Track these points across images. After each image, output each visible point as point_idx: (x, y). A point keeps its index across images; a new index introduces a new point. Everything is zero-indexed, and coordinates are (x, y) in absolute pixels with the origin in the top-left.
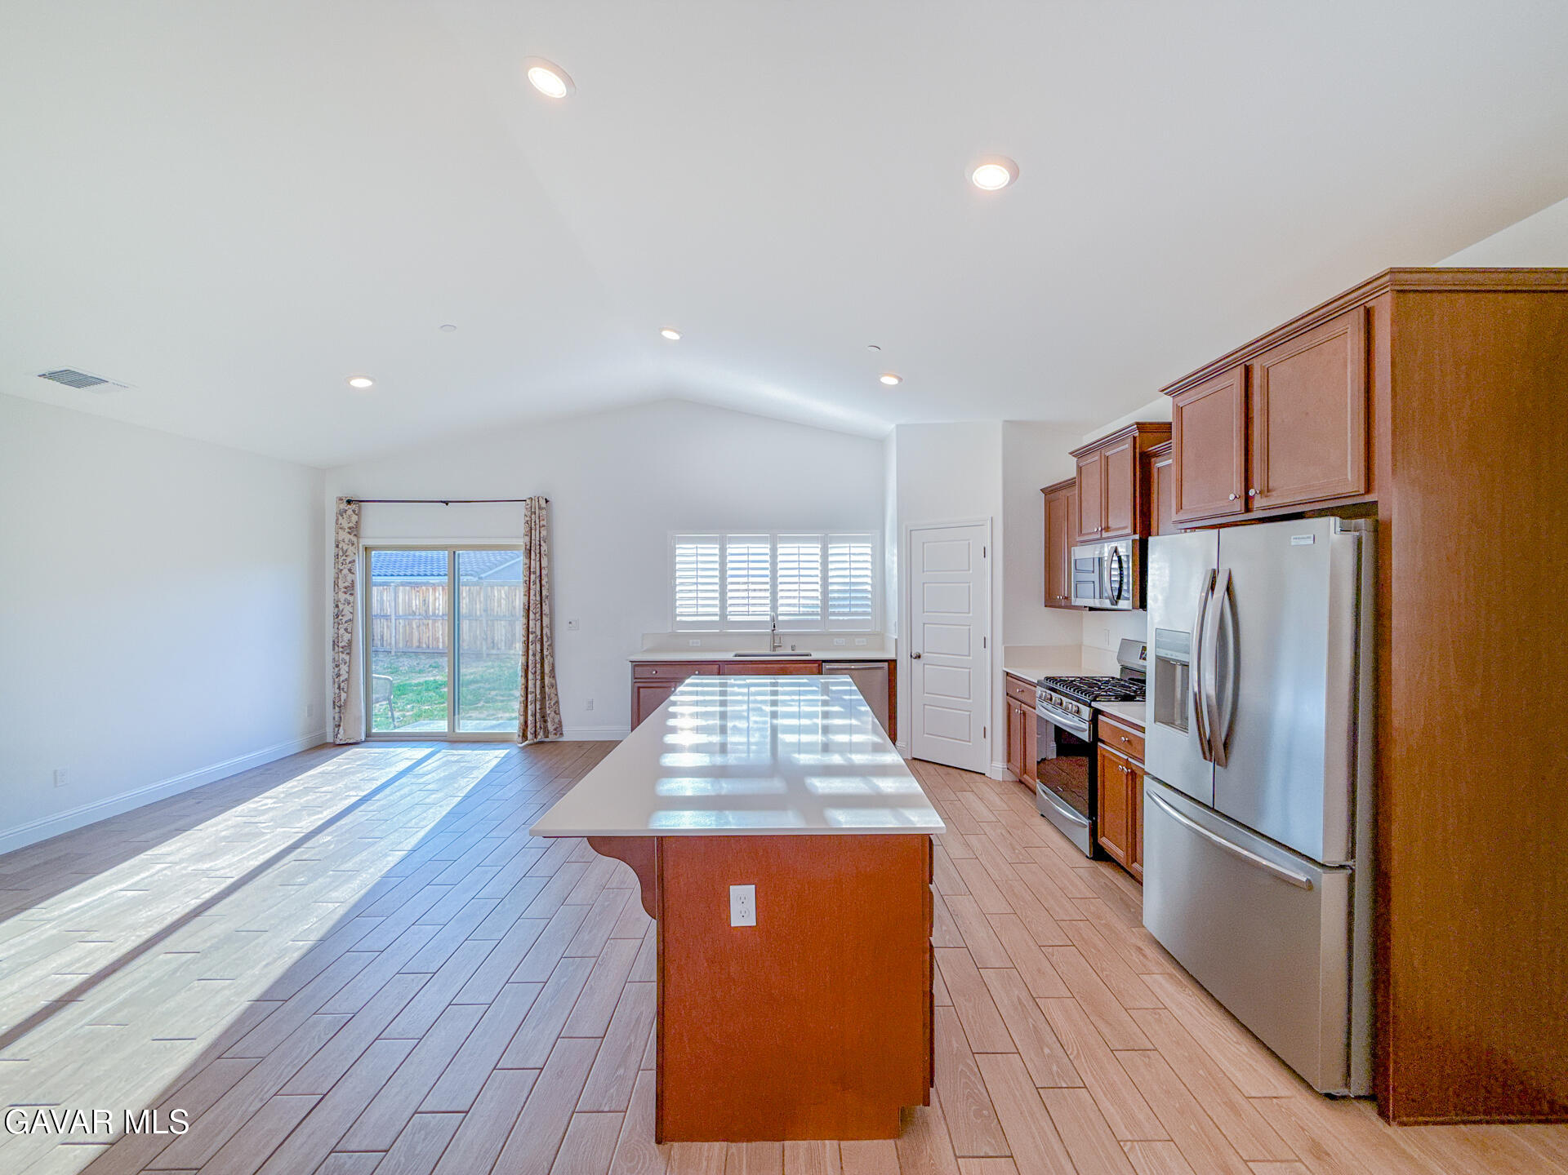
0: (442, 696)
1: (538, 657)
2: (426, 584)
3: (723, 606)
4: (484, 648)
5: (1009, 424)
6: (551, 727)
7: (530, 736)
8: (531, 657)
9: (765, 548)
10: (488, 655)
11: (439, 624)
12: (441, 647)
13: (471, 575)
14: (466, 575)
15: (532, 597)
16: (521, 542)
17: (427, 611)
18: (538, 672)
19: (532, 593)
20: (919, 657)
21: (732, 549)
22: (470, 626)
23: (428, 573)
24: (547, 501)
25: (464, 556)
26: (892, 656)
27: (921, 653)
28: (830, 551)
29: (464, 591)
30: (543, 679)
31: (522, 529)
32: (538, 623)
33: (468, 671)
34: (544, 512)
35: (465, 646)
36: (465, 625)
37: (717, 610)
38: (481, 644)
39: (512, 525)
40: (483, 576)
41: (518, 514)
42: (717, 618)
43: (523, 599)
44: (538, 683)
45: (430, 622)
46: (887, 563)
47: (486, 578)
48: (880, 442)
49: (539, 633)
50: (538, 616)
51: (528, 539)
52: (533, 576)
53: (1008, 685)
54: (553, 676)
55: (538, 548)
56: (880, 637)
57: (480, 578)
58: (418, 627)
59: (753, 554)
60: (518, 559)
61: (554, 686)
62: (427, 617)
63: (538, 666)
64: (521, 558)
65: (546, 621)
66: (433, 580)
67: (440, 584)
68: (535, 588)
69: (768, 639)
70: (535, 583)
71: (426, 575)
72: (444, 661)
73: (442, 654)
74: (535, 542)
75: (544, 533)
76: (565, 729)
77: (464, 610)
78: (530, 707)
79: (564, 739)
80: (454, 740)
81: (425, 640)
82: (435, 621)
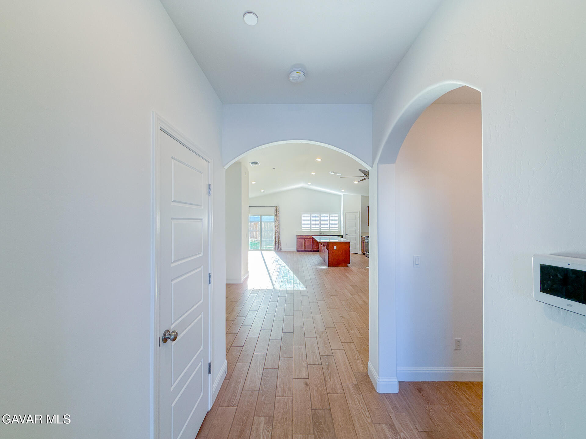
1: (278, 235)
3: (311, 226)
5: (362, 196)
6: (280, 248)
7: (277, 250)
8: (276, 235)
9: (319, 215)
16: (274, 214)
21: (312, 215)
24: (279, 206)
26: (342, 235)
28: (331, 216)
31: (274, 212)
32: (278, 229)
34: (278, 208)
36: (263, 232)
37: (310, 227)
41: (274, 208)
43: (275, 225)
44: (278, 240)
46: (341, 220)
48: (340, 196)
49: (278, 231)
53: (362, 238)
54: (280, 239)
56: (340, 232)
59: (316, 216)
61: (280, 241)
63: (278, 237)
68: (277, 223)
69: (319, 232)
74: (277, 214)
75: (279, 213)
76: (282, 249)
78: (276, 244)
79: (282, 250)
80: (262, 250)
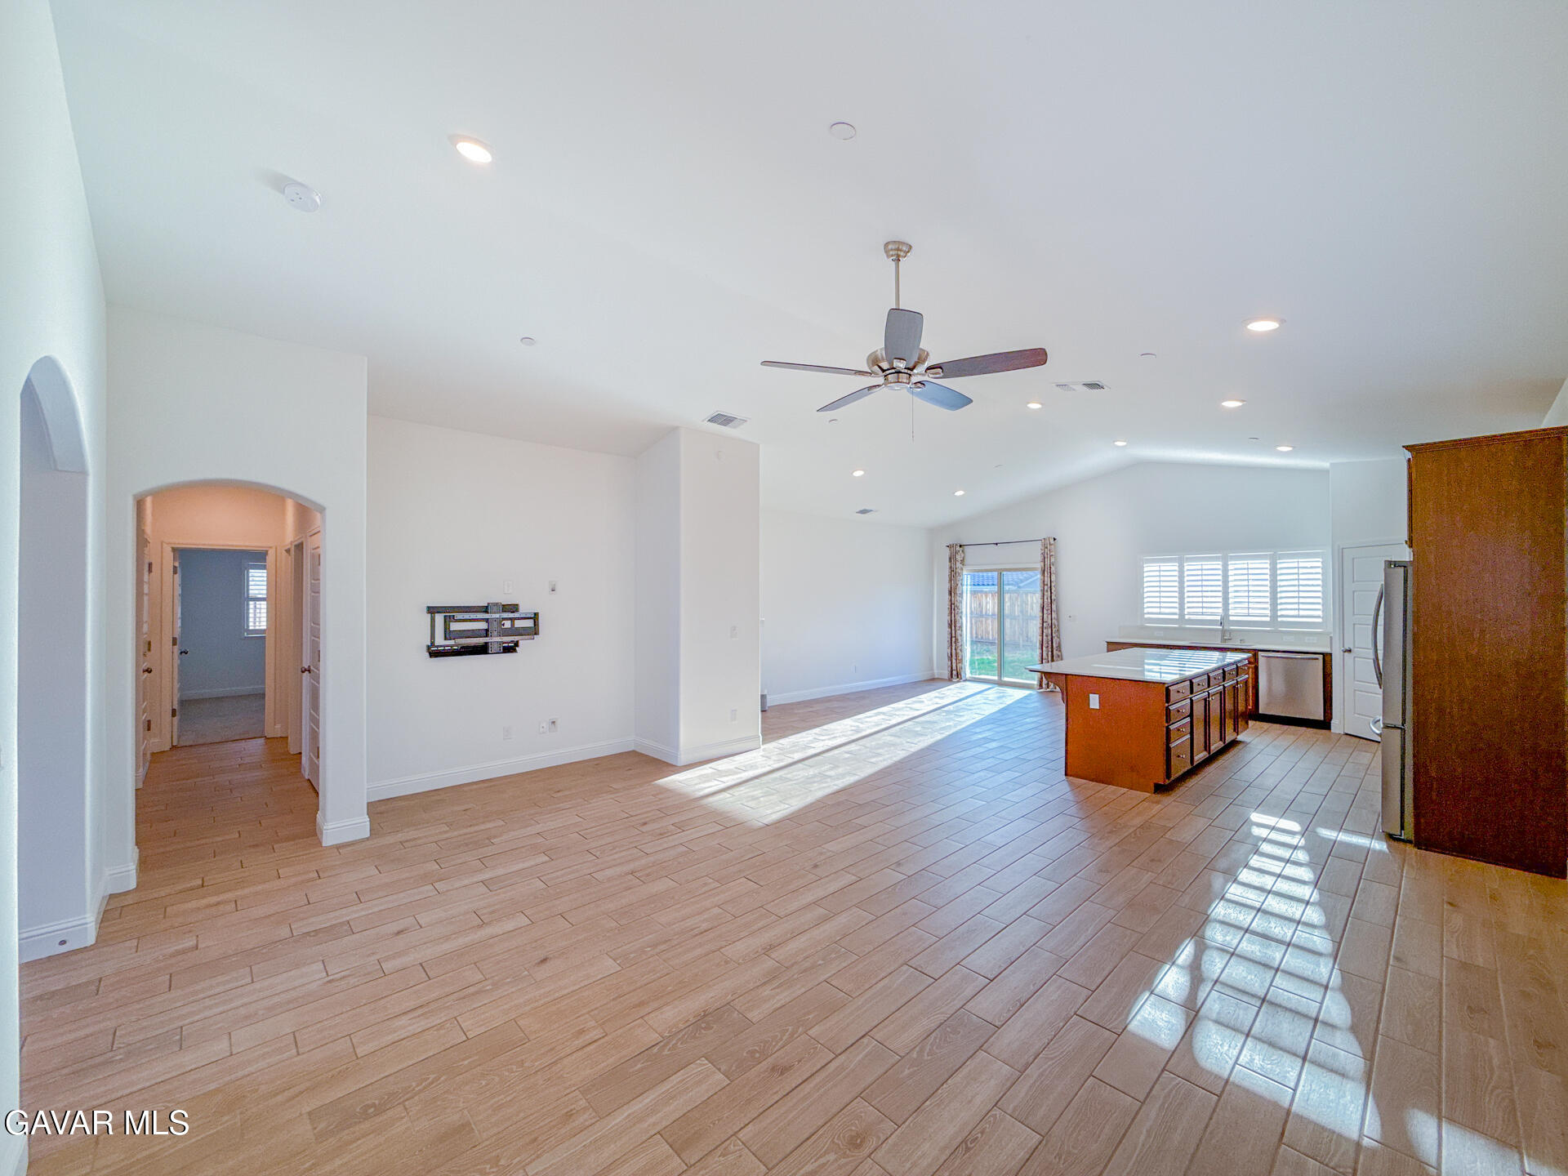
0: (993, 667)
1: (1050, 638)
2: (981, 592)
3: (1182, 608)
4: (1021, 642)
7: (1044, 686)
8: (1045, 637)
9: (1219, 565)
10: (1023, 646)
11: (989, 621)
12: (991, 638)
13: (1012, 585)
14: (1009, 585)
15: (1045, 600)
16: (1039, 565)
17: (981, 611)
18: (1050, 647)
19: (1045, 597)
20: (1350, 651)
21: (1189, 565)
22: (1011, 624)
23: (980, 583)
24: (1055, 539)
25: (1007, 576)
26: (1327, 650)
27: (1352, 647)
28: (1279, 566)
29: (1007, 597)
30: (1052, 651)
31: (1040, 558)
32: (1050, 616)
33: (1009, 656)
34: (1052, 547)
35: (1007, 638)
36: (1007, 623)
37: (1177, 611)
38: (1019, 638)
39: (1033, 556)
40: (1021, 585)
41: (1037, 548)
42: (1176, 617)
43: (1040, 601)
44: (1050, 653)
45: (984, 619)
47: (1024, 587)
49: (1050, 622)
50: (1049, 612)
51: (1043, 564)
52: (1046, 587)
54: (1059, 651)
55: (1048, 570)
57: (1019, 587)
58: (976, 623)
59: (1205, 570)
60: (1035, 578)
61: (1059, 656)
62: (982, 616)
63: (1050, 643)
64: (1039, 576)
65: (1054, 615)
66: (986, 589)
67: (990, 592)
68: (1047, 594)
69: (1219, 634)
70: (1047, 591)
71: (978, 585)
72: (995, 649)
73: (992, 644)
74: (1048, 565)
75: (1053, 560)
77: (1007, 611)
80: (1001, 684)
81: (980, 632)
82: (987, 619)
